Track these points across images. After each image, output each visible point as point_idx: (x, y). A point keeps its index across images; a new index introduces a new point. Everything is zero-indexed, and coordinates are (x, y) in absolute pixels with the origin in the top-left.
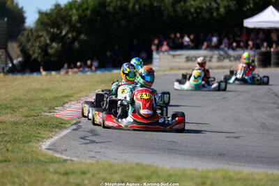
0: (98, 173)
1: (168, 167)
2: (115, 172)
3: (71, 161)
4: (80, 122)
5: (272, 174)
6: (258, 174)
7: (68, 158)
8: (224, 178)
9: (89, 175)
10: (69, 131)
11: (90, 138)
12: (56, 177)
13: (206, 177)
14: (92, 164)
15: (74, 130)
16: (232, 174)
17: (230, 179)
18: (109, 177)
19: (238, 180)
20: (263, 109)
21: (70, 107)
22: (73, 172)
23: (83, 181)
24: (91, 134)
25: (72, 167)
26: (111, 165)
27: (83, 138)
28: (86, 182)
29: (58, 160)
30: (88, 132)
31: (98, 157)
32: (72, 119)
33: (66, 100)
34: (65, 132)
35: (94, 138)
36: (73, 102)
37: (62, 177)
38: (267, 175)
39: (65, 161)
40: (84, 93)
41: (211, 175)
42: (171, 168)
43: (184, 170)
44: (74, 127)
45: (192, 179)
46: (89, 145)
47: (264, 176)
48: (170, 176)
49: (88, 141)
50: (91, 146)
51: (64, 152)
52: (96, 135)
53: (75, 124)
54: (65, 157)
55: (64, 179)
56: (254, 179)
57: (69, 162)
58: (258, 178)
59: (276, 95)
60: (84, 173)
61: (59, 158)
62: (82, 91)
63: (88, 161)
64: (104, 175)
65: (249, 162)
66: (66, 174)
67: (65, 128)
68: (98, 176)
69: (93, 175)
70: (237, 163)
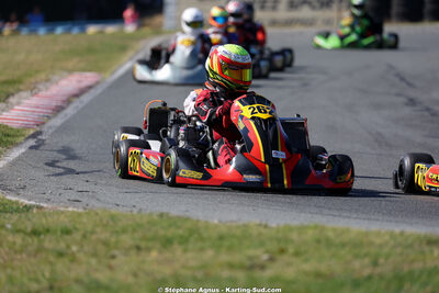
0: (93, 232)
1: (216, 222)
2: (124, 231)
3: (39, 208)
4: (40, 133)
5: (402, 233)
6: (378, 234)
7: (32, 203)
8: (318, 241)
9: (77, 236)
10: (23, 150)
11: (64, 164)
12: (18, 239)
13: (287, 240)
14: (79, 215)
15: (31, 148)
16: (331, 234)
17: (329, 243)
18: (113, 240)
19: (343, 245)
20: (377, 106)
21: (18, 104)
22: (48, 231)
23: (68, 247)
24: (64, 157)
25: (44, 221)
26: (113, 218)
27: (52, 164)
28: (74, 248)
29: (15, 206)
30: (59, 151)
31: (85, 200)
32: (27, 127)
33: (11, 90)
34: (16, 153)
35: (72, 165)
36: (24, 94)
37: (30, 240)
38: (392, 235)
39: (28, 208)
40: (42, 76)
41: (294, 236)
42: (220, 221)
43: (245, 226)
44: (32, 142)
45: (262, 244)
46: (64, 177)
47: (387, 238)
48: (221, 238)
49: (62, 170)
50: (68, 180)
51: (21, 192)
52: (73, 157)
53: (33, 136)
54: (26, 202)
55: (33, 242)
56: (371, 244)
57: (35, 211)
58: (378, 241)
59: (402, 79)
60: (67, 232)
61: (17, 203)
62: (37, 72)
63: (70, 209)
64: (104, 236)
65: (357, 211)
66: (35, 233)
67: (16, 145)
68: (94, 237)
69: (84, 236)
70: (337, 213)
